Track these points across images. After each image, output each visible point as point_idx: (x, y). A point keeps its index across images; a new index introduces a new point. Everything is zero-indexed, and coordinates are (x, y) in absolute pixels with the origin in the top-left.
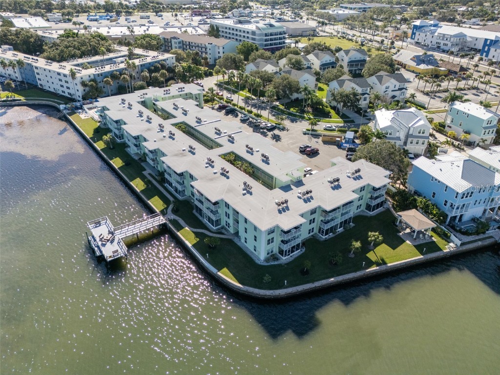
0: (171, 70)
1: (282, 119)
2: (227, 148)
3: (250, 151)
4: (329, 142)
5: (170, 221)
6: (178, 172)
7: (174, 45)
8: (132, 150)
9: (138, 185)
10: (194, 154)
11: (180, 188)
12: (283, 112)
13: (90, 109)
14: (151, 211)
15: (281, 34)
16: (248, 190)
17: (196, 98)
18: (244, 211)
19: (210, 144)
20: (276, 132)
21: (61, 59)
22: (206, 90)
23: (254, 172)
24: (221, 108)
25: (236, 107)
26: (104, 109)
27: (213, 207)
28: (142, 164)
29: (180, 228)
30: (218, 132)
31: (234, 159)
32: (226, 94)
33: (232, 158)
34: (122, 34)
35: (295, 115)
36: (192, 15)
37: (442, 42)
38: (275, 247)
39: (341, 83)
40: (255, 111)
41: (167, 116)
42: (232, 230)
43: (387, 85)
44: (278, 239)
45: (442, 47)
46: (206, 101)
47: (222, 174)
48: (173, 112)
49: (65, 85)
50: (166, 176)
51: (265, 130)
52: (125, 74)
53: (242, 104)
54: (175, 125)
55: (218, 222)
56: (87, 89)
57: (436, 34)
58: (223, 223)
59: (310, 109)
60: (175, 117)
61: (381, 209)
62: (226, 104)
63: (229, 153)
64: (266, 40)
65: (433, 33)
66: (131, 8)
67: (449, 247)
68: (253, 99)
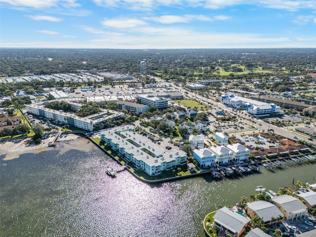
0: (123, 119)
1: (162, 137)
2: (143, 147)
3: (149, 148)
4: (175, 145)
5: (127, 167)
6: (129, 154)
7: (123, 107)
8: (114, 148)
9: (117, 158)
10: (133, 149)
11: (129, 158)
12: (163, 134)
13: (96, 134)
14: (121, 164)
15: (166, 102)
16: (148, 158)
17: (133, 130)
18: (146, 163)
19: (138, 146)
20: (159, 142)
21: (84, 116)
22: (136, 126)
23: (150, 153)
24: (141, 133)
25: (146, 133)
26: (103, 135)
27: (139, 162)
28: (117, 152)
29: (130, 168)
30: (140, 142)
31: (145, 150)
32: (143, 128)
33: (144, 150)
34: (100, 101)
35: (167, 136)
36: (128, 87)
37: (233, 104)
38: (154, 171)
39: (182, 125)
40: (153, 134)
41: (124, 137)
42: (143, 168)
43: (199, 125)
44: (155, 169)
45: (233, 106)
46: (136, 131)
47: (141, 154)
48: (126, 136)
49: (86, 126)
50: (125, 155)
51: (156, 141)
52: (107, 122)
53: (149, 132)
54: (127, 140)
55: (140, 166)
56: (95, 127)
57: (230, 101)
58: (141, 167)
59: (172, 134)
60: (126, 137)
61: (185, 164)
62: (143, 132)
63: (143, 148)
64: (160, 105)
65: (229, 100)
66: (100, 83)
67: (199, 172)
68: (153, 130)
